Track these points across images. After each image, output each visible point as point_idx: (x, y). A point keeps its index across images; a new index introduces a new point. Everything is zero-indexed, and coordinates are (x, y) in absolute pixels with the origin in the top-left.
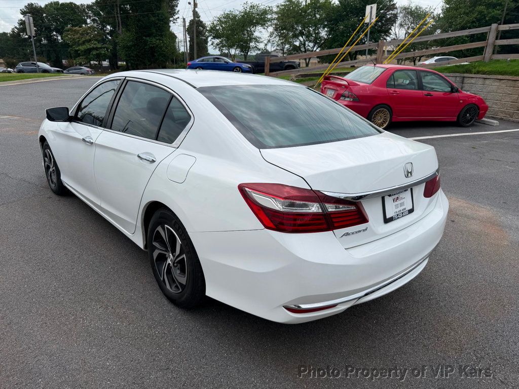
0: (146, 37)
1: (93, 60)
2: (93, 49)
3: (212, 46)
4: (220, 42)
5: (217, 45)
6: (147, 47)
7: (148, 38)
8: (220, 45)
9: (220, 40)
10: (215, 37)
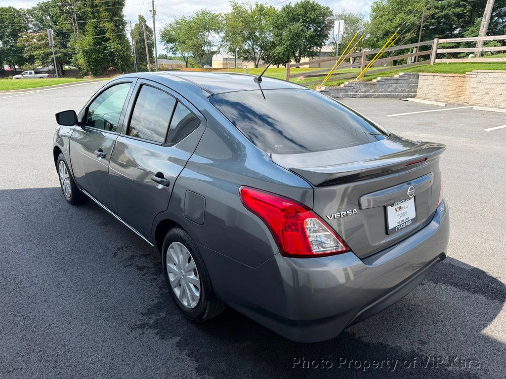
0: (104, 41)
5: (171, 49)
8: (174, 49)
9: (174, 44)
10: (169, 41)
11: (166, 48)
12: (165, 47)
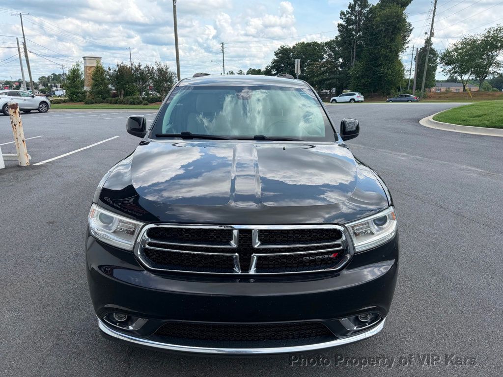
0: (376, 67)
1: (326, 89)
2: (327, 79)
3: (442, 73)
4: (453, 68)
5: (449, 71)
6: (375, 77)
7: (377, 69)
8: (452, 71)
9: (453, 66)
10: (448, 64)
11: (443, 71)
12: (442, 69)
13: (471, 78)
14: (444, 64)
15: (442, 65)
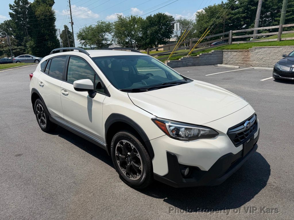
8: (85, 43)
9: (85, 40)
13: (95, 47)
14: (80, 39)
15: (79, 40)
